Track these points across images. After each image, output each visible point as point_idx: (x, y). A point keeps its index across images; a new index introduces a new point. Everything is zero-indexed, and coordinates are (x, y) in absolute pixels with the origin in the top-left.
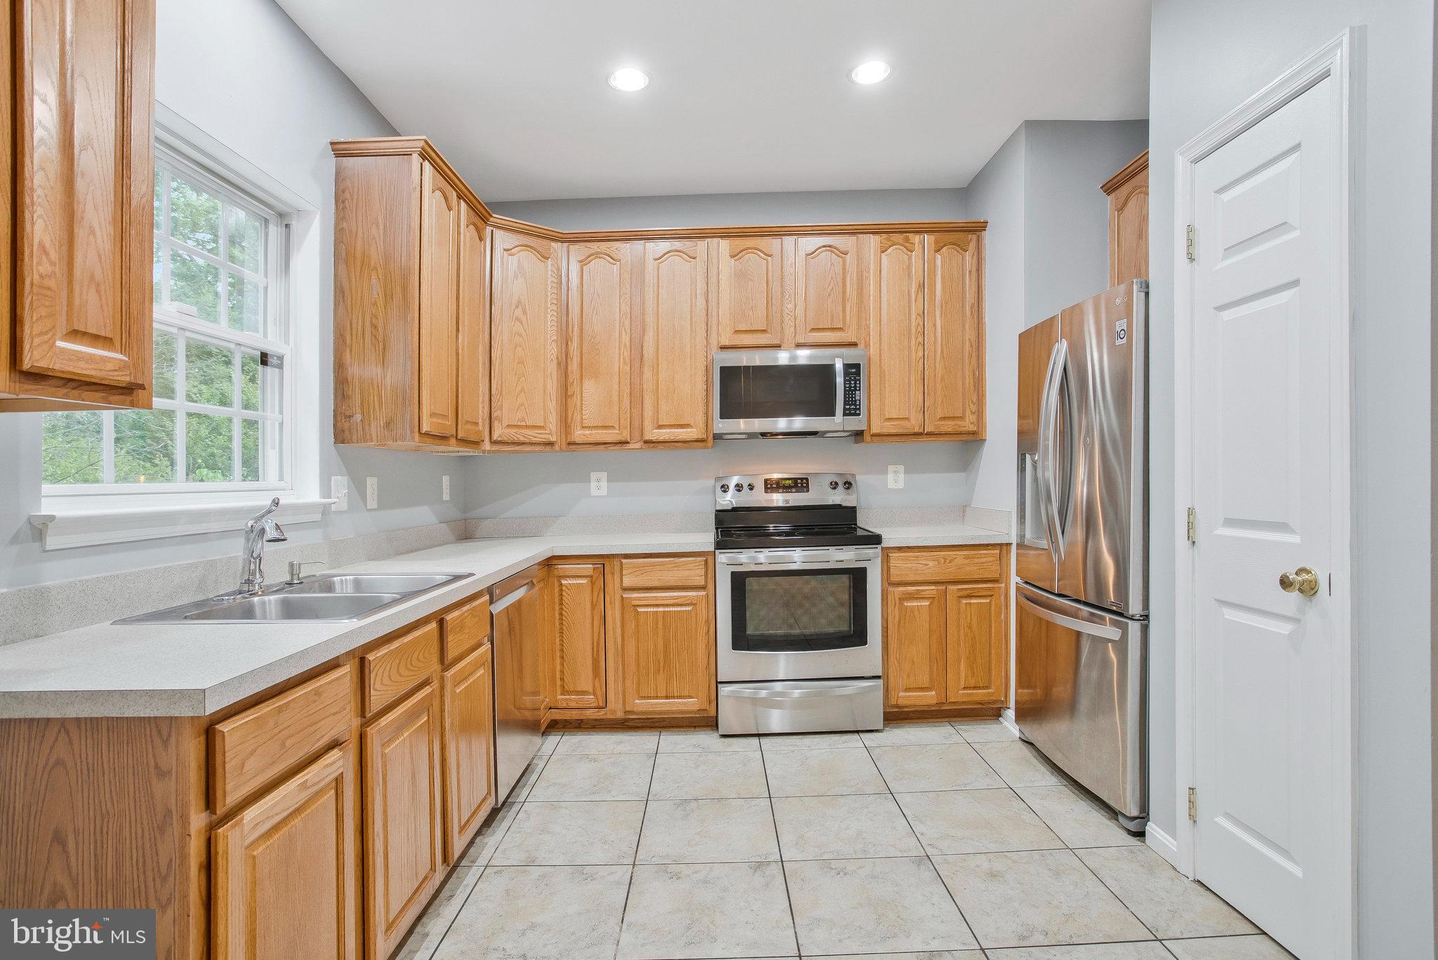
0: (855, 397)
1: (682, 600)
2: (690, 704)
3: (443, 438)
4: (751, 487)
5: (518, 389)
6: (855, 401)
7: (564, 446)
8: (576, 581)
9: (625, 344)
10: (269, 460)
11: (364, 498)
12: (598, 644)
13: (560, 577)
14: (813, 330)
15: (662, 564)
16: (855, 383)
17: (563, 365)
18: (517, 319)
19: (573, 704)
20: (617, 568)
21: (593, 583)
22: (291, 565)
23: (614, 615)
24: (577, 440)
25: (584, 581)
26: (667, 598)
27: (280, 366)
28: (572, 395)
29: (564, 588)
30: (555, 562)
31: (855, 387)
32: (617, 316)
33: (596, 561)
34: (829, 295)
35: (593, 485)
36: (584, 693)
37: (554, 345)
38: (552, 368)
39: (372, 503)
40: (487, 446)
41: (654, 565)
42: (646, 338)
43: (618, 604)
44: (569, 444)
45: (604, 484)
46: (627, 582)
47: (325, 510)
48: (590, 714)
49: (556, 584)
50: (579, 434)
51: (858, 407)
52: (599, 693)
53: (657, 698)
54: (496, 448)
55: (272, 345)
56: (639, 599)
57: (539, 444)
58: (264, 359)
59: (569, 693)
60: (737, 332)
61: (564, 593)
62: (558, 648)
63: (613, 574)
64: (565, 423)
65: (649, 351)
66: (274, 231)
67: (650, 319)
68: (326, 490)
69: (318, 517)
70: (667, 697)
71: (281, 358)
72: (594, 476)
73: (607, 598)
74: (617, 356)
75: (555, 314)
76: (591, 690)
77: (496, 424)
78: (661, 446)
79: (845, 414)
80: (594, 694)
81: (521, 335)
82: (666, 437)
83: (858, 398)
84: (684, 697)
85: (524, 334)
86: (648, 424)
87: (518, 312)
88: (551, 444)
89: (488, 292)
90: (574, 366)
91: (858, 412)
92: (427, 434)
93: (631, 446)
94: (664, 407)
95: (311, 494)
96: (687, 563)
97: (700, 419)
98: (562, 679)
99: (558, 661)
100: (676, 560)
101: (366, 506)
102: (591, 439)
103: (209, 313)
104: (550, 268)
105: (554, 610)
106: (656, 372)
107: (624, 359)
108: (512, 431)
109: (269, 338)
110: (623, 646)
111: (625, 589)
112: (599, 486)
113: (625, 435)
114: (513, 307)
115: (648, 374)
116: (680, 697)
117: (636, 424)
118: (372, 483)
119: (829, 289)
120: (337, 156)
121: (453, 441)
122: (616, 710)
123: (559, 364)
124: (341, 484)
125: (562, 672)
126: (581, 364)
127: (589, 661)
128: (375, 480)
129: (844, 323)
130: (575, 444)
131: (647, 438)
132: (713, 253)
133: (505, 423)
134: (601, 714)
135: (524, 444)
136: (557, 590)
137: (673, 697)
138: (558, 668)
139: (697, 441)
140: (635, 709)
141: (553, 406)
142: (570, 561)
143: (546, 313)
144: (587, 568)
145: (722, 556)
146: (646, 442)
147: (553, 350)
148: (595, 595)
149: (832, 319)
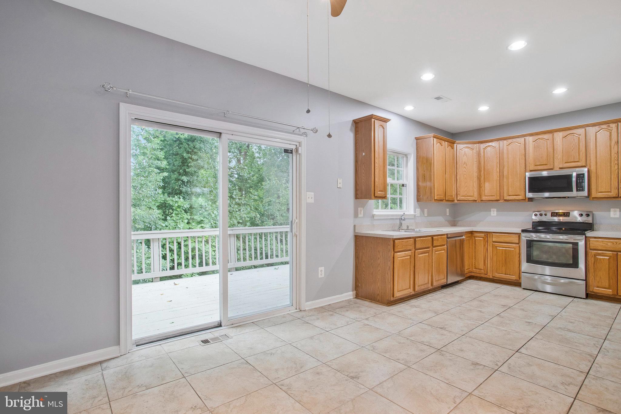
0: (582, 185)
1: (511, 246)
2: (514, 278)
3: (442, 200)
4: (546, 215)
5: (465, 186)
6: (582, 186)
7: (480, 201)
8: (479, 239)
9: (498, 172)
10: (404, 205)
11: (424, 214)
12: (485, 256)
13: (475, 237)
14: (566, 163)
15: (505, 235)
16: (582, 180)
17: (479, 178)
18: (464, 167)
19: (478, 272)
20: (491, 236)
21: (484, 239)
22: (407, 226)
23: (490, 249)
24: (483, 200)
25: (482, 239)
26: (506, 245)
27: (406, 186)
28: (482, 187)
29: (476, 240)
30: (473, 233)
31: (582, 182)
32: (495, 164)
33: (485, 233)
34: (573, 150)
35: (492, 212)
36: (481, 269)
37: (476, 173)
38: (475, 179)
39: (426, 215)
40: (456, 201)
41: (502, 235)
42: (504, 169)
43: (491, 246)
44: (481, 200)
45: (495, 213)
46: (494, 240)
47: (415, 216)
48: (482, 275)
49: (474, 239)
50: (484, 198)
51: (583, 188)
52: (485, 270)
53: (502, 274)
54: (459, 202)
55: (404, 182)
56: (498, 245)
57: (472, 201)
58: (403, 185)
59: (477, 269)
60: (536, 165)
61: (476, 241)
62: (474, 256)
63: (490, 237)
64: (480, 195)
65: (505, 173)
66: (405, 159)
67: (505, 164)
68: (415, 212)
69: (413, 217)
70: (505, 274)
71: (406, 185)
72: (492, 210)
73: (488, 244)
74: (495, 175)
75: (476, 164)
76: (483, 269)
77: (458, 196)
78: (510, 201)
79: (577, 191)
80: (484, 270)
81: (466, 172)
82: (511, 199)
83: (583, 185)
84: (511, 275)
85: (466, 171)
86: (505, 195)
87: (465, 165)
88: (476, 201)
89: (455, 161)
90: (482, 179)
91: (583, 190)
92: (436, 200)
93: (500, 201)
94: (510, 189)
95: (412, 212)
96: (512, 236)
97: (523, 193)
98: (475, 265)
99: (474, 260)
100: (509, 235)
101: (424, 215)
102: (487, 199)
103: (394, 179)
104: (474, 152)
105: (473, 245)
106: (508, 178)
107: (497, 176)
108: (463, 197)
109: (404, 181)
110: (492, 257)
111: (494, 242)
112: (494, 213)
113: (498, 198)
114: (463, 164)
115: (505, 180)
116: (509, 275)
117: (502, 195)
118: (426, 210)
119: (573, 148)
120: (416, 140)
121: (444, 201)
122: (490, 275)
123: (478, 178)
124: (418, 210)
125: (475, 263)
126: (484, 178)
127: (483, 261)
128: (427, 210)
129: (579, 159)
130: (482, 200)
131: (505, 199)
132: (527, 141)
133: (461, 195)
134: (486, 276)
135: (467, 201)
136: (474, 241)
137: (507, 275)
138: (474, 262)
139: (522, 200)
140: (496, 276)
141: (476, 190)
142: (478, 233)
143: (473, 164)
144: (483, 235)
145: (523, 234)
146: (505, 200)
147: (475, 174)
148: (485, 242)
149: (574, 158)
